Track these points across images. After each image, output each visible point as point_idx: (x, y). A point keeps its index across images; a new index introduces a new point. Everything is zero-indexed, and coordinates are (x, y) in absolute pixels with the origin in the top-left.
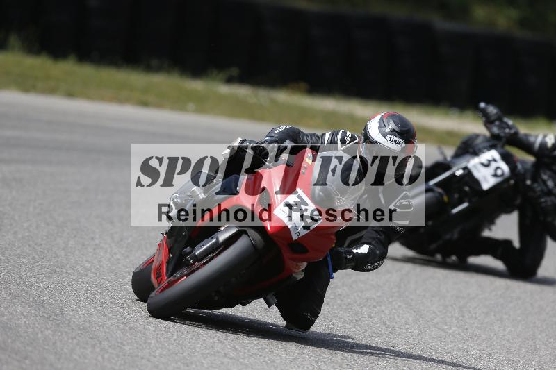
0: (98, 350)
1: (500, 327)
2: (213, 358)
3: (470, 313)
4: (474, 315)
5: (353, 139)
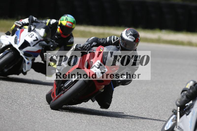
0: (2, 119)
1: (145, 104)
2: (44, 120)
3: (134, 99)
4: (136, 100)
5: (117, 38)
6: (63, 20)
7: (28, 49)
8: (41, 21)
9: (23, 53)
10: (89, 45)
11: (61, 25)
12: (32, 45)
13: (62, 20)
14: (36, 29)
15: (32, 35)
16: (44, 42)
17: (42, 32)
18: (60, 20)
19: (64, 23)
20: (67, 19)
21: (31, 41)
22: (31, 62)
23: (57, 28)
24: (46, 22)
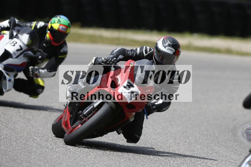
5: (150, 50)
6: (54, 23)
7: (9, 61)
8: (25, 24)
9: (3, 66)
10: (115, 59)
11: (52, 29)
12: (14, 57)
13: (52, 22)
14: (19, 35)
15: (15, 42)
16: (30, 52)
17: (25, 38)
18: (50, 23)
19: (56, 26)
20: (60, 22)
21: (14, 51)
22: (13, 79)
23: (46, 33)
24: (30, 26)
